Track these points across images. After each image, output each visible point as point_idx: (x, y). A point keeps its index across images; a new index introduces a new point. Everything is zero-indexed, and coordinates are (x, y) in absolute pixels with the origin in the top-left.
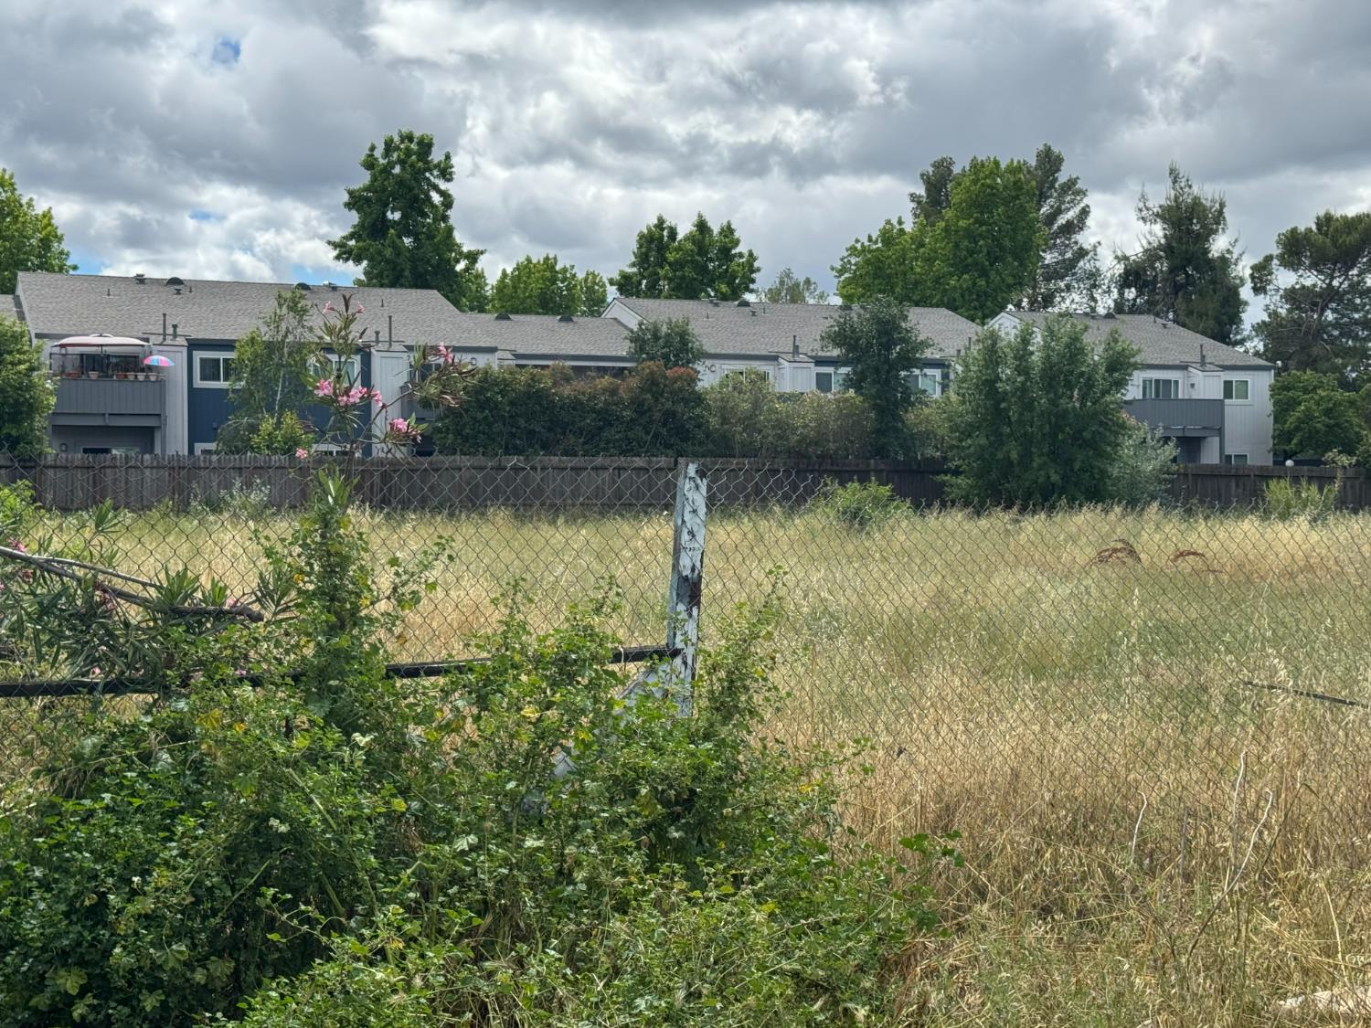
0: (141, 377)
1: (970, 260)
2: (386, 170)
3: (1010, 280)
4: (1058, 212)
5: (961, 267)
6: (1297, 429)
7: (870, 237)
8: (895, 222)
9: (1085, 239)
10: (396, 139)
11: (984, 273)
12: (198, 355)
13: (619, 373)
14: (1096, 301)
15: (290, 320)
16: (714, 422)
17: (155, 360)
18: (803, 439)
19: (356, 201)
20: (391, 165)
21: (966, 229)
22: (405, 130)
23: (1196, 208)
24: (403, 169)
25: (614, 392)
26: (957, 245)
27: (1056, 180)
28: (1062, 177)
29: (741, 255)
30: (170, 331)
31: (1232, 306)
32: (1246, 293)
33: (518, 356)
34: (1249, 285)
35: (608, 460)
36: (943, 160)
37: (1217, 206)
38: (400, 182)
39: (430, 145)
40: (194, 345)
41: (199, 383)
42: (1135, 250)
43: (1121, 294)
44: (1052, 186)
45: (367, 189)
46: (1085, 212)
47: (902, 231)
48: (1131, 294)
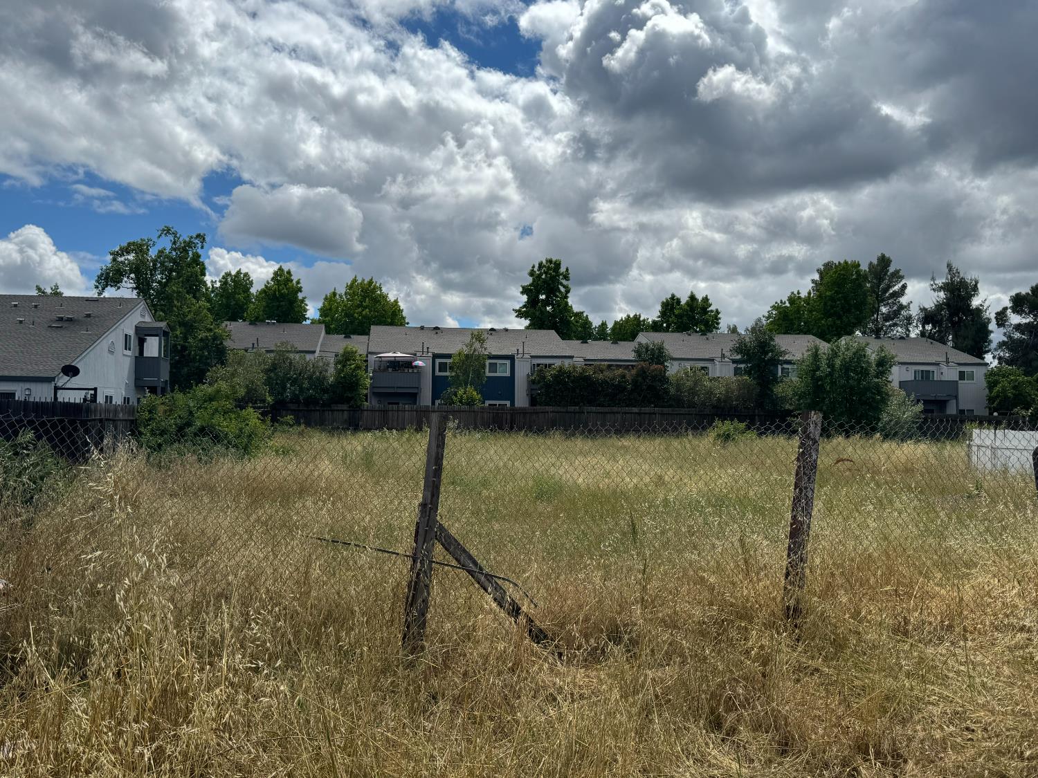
0: (410, 371)
1: (832, 311)
2: (540, 276)
3: (853, 321)
4: (889, 287)
5: (827, 314)
6: (998, 396)
7: (781, 301)
8: (796, 293)
9: (904, 300)
10: (544, 262)
11: (840, 317)
12: (438, 361)
13: (627, 367)
14: (909, 331)
15: (477, 345)
16: (672, 391)
17: (419, 363)
18: (719, 399)
19: (525, 291)
20: (541, 274)
21: (831, 296)
22: (549, 258)
23: (963, 283)
24: (546, 276)
25: (624, 376)
26: (825, 304)
27: (888, 271)
28: (891, 269)
29: (712, 311)
30: (425, 350)
31: (983, 332)
32: (992, 326)
33: (585, 360)
34: (994, 321)
35: (620, 409)
36: (829, 263)
37: (974, 283)
38: (545, 281)
39: (559, 264)
40: (435, 356)
41: (437, 373)
42: (930, 304)
43: (923, 327)
44: (886, 274)
45: (530, 285)
46: (904, 287)
47: (799, 298)
48: (929, 327)
